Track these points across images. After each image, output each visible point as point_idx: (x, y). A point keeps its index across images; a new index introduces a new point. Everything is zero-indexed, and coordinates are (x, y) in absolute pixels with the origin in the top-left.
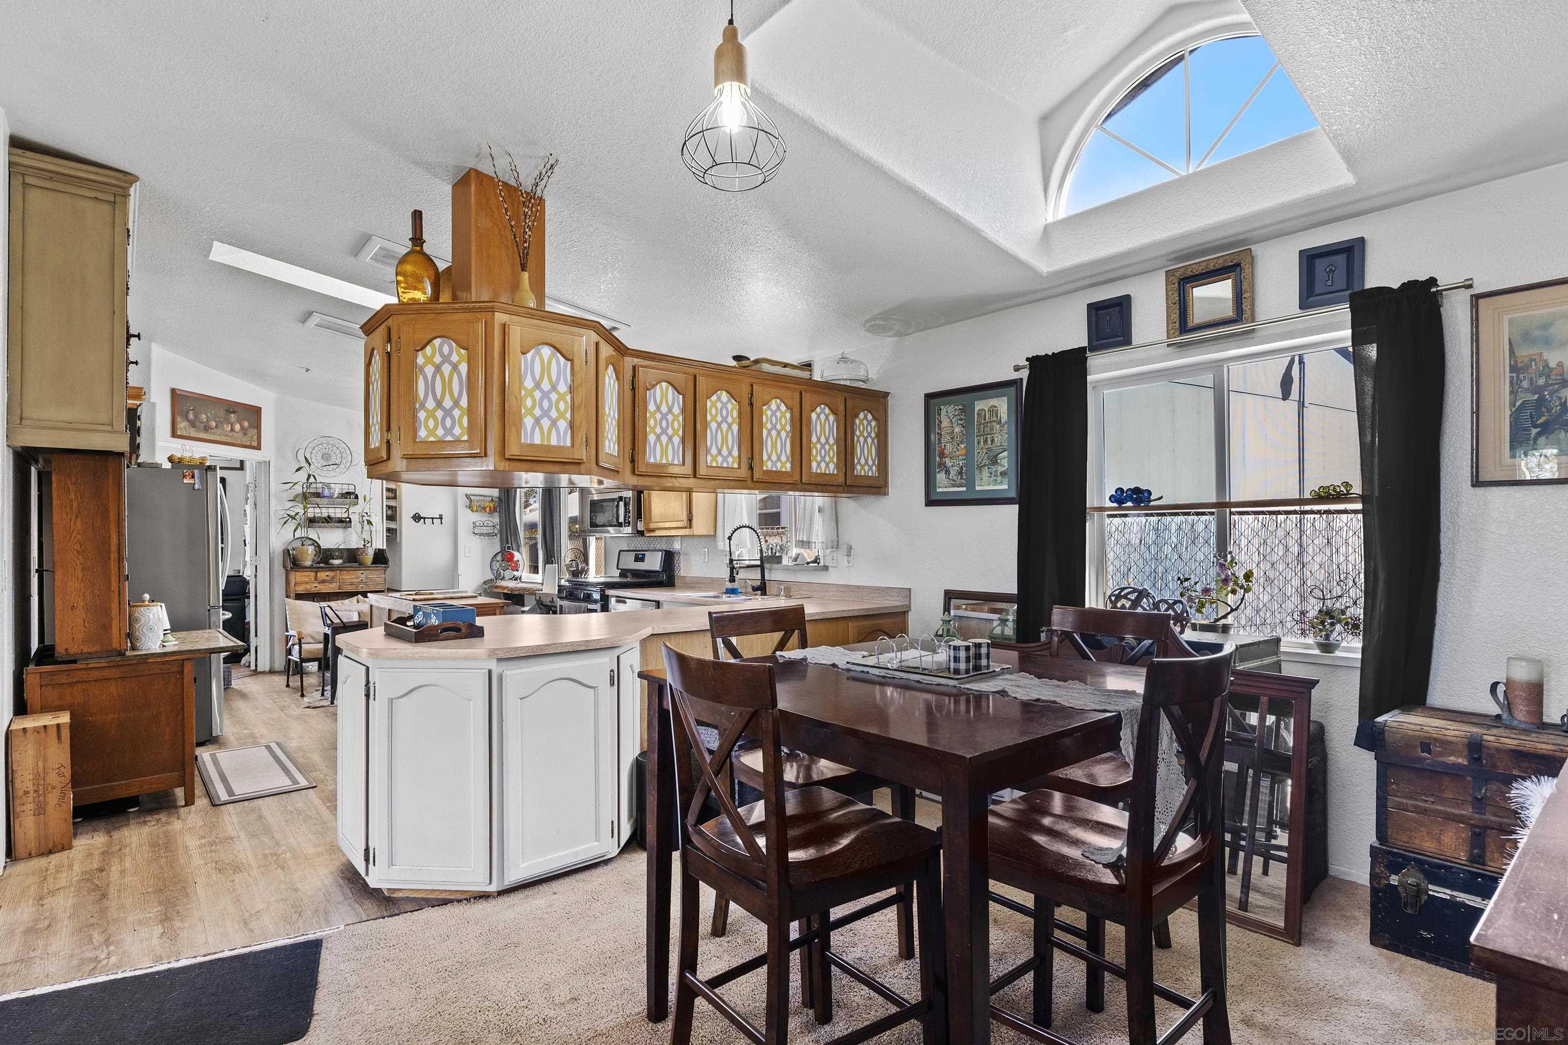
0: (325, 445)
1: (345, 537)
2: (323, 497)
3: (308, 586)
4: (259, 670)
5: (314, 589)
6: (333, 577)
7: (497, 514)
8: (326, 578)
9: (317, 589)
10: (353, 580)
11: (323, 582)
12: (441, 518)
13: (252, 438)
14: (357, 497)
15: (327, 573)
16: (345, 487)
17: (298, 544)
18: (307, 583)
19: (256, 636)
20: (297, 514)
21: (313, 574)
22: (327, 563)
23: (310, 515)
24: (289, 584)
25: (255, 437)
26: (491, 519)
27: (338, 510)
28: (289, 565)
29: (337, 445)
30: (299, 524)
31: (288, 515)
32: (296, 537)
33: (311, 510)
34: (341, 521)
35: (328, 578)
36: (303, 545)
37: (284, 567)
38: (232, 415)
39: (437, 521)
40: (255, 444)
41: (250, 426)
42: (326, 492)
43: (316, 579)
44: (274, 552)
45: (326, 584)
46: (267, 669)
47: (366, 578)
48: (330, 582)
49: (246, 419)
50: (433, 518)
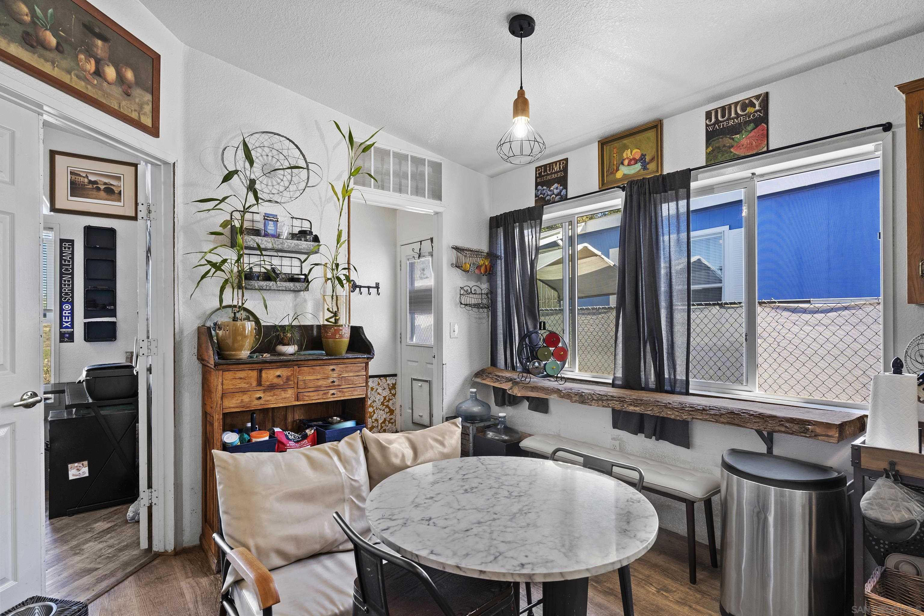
0: (266, 150)
1: (295, 306)
2: (266, 235)
3: (246, 398)
4: (155, 549)
5: (257, 402)
6: (288, 379)
7: (485, 278)
8: (276, 381)
9: (261, 402)
10: (321, 383)
11: (272, 387)
12: (377, 287)
13: (141, 108)
14: (316, 239)
15: (278, 372)
16: (297, 223)
17: (224, 318)
18: (244, 392)
19: (150, 486)
20: (225, 261)
21: (254, 374)
22: (272, 350)
23: (246, 268)
24: (210, 392)
25: (148, 109)
26: (478, 284)
27: (286, 262)
28: (211, 358)
29: (285, 152)
30: (226, 281)
31: (209, 262)
32: (224, 304)
33: (246, 259)
34: (292, 279)
35: (280, 381)
36: (235, 319)
37: (201, 358)
38: (99, 43)
39: (373, 291)
40: (147, 121)
41: (139, 83)
42: (271, 228)
43: (259, 383)
44: (181, 332)
45: (277, 392)
46: (170, 547)
47: (340, 378)
48: (284, 389)
49: (129, 65)
50: (369, 287)
